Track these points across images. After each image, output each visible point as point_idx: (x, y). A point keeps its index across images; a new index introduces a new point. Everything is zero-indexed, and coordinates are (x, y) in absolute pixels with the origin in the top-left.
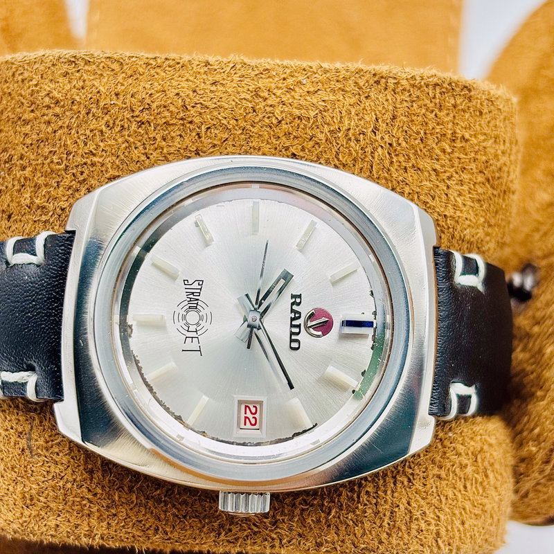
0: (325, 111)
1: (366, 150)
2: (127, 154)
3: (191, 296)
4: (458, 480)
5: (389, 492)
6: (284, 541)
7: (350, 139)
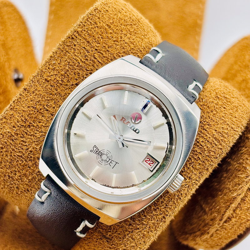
0: (69, 63)
1: (92, 59)
2: (36, 138)
3: (97, 153)
4: (221, 109)
5: (207, 135)
6: (198, 180)
7: (84, 62)
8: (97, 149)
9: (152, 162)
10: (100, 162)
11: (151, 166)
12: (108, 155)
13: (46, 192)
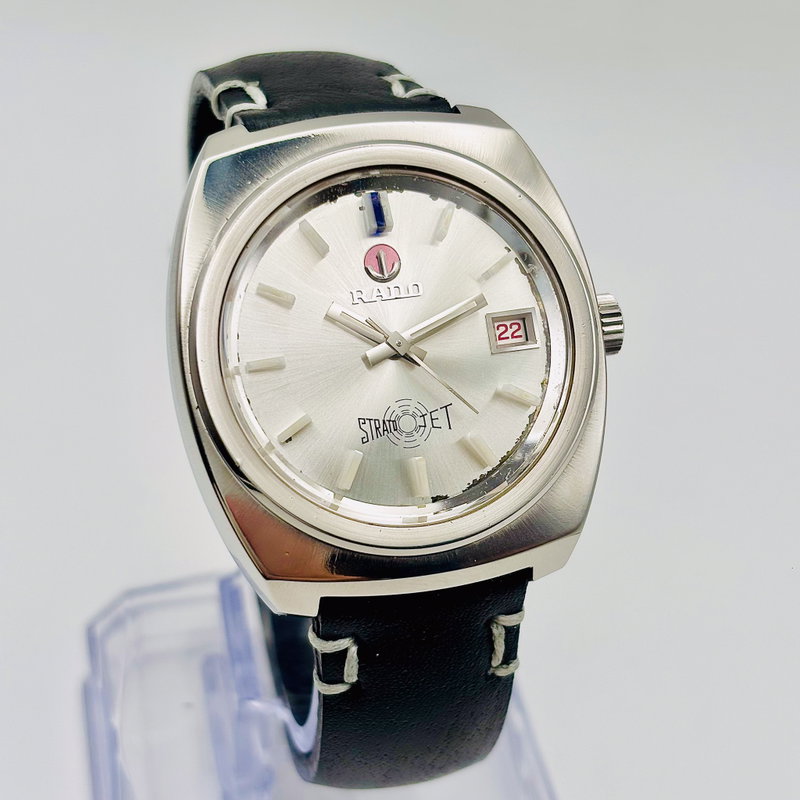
8: (372, 422)
9: (515, 327)
10: (408, 445)
12: (411, 410)
13: (345, 651)
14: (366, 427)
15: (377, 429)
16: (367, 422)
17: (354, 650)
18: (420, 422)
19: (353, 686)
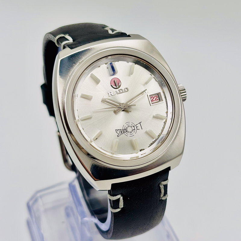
8: (120, 130)
9: (156, 97)
10: (131, 136)
11: (159, 100)
12: (130, 125)
13: (119, 198)
14: (118, 132)
15: (121, 132)
16: (118, 130)
17: (122, 198)
18: (133, 128)
19: (122, 209)
